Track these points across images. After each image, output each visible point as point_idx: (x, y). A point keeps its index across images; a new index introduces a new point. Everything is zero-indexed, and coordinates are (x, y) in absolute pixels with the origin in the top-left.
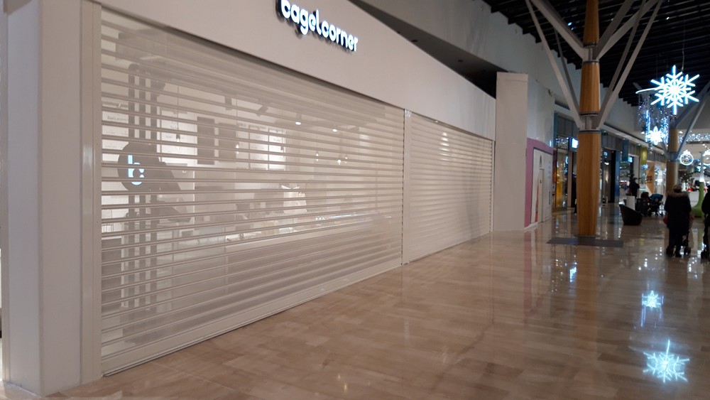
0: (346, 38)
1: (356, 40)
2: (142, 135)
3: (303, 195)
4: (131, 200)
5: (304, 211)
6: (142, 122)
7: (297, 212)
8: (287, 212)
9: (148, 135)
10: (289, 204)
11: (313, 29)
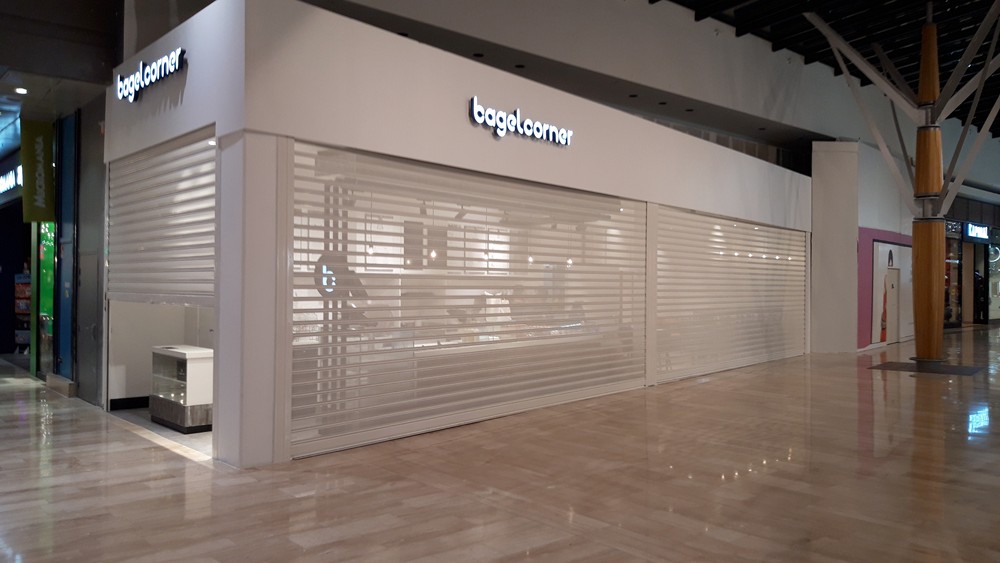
0: (556, 132)
1: (570, 133)
2: (335, 247)
3: (507, 302)
4: (326, 305)
5: (509, 319)
6: (336, 236)
7: (500, 319)
8: (489, 320)
9: (340, 248)
10: (492, 311)
11: (512, 129)
